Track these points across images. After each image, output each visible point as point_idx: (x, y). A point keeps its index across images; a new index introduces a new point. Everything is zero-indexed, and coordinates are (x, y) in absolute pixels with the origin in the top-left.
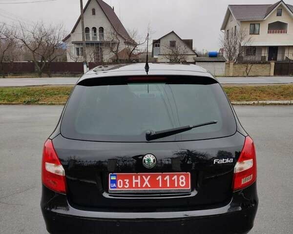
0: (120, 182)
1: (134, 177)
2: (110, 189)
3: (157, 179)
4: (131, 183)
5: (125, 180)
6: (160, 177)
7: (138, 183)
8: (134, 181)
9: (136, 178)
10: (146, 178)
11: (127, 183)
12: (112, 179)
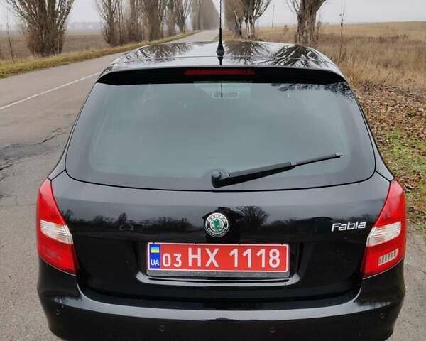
0: (167, 257)
1: (190, 250)
2: (149, 268)
3: (231, 254)
4: (185, 259)
5: (175, 255)
6: (235, 252)
7: (197, 259)
8: (191, 256)
9: (195, 252)
10: (212, 252)
11: (178, 259)
12: (152, 251)
